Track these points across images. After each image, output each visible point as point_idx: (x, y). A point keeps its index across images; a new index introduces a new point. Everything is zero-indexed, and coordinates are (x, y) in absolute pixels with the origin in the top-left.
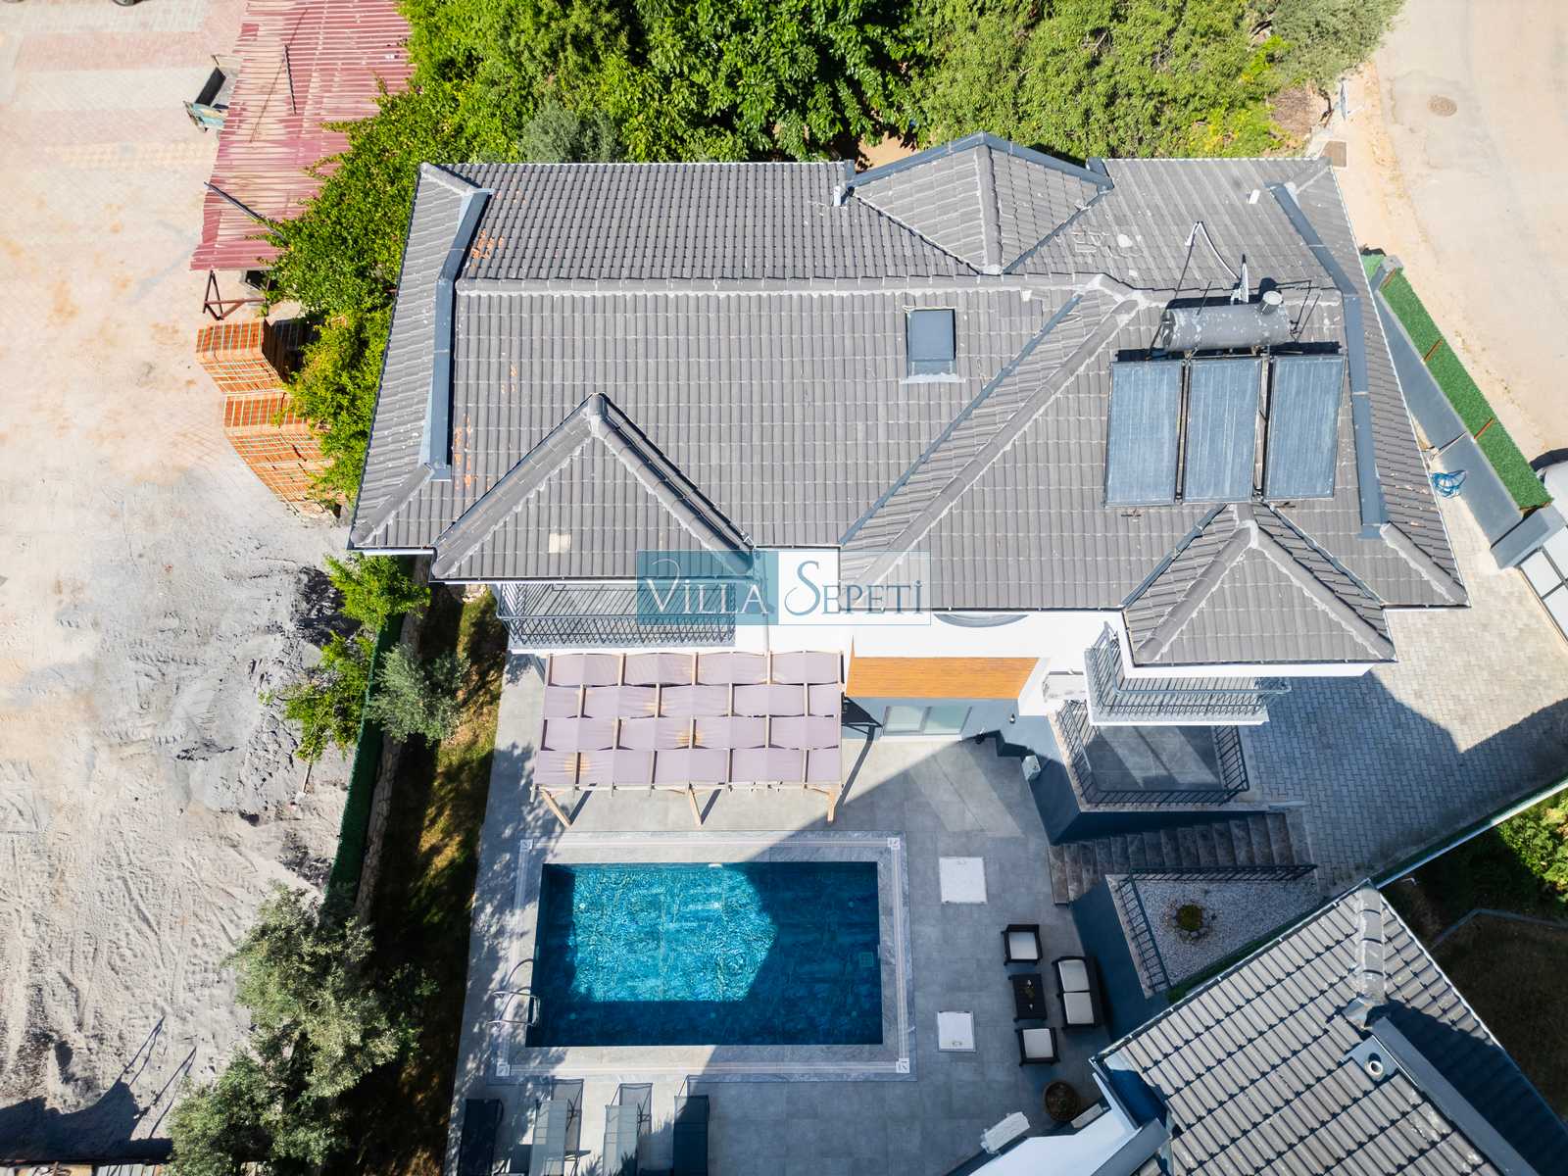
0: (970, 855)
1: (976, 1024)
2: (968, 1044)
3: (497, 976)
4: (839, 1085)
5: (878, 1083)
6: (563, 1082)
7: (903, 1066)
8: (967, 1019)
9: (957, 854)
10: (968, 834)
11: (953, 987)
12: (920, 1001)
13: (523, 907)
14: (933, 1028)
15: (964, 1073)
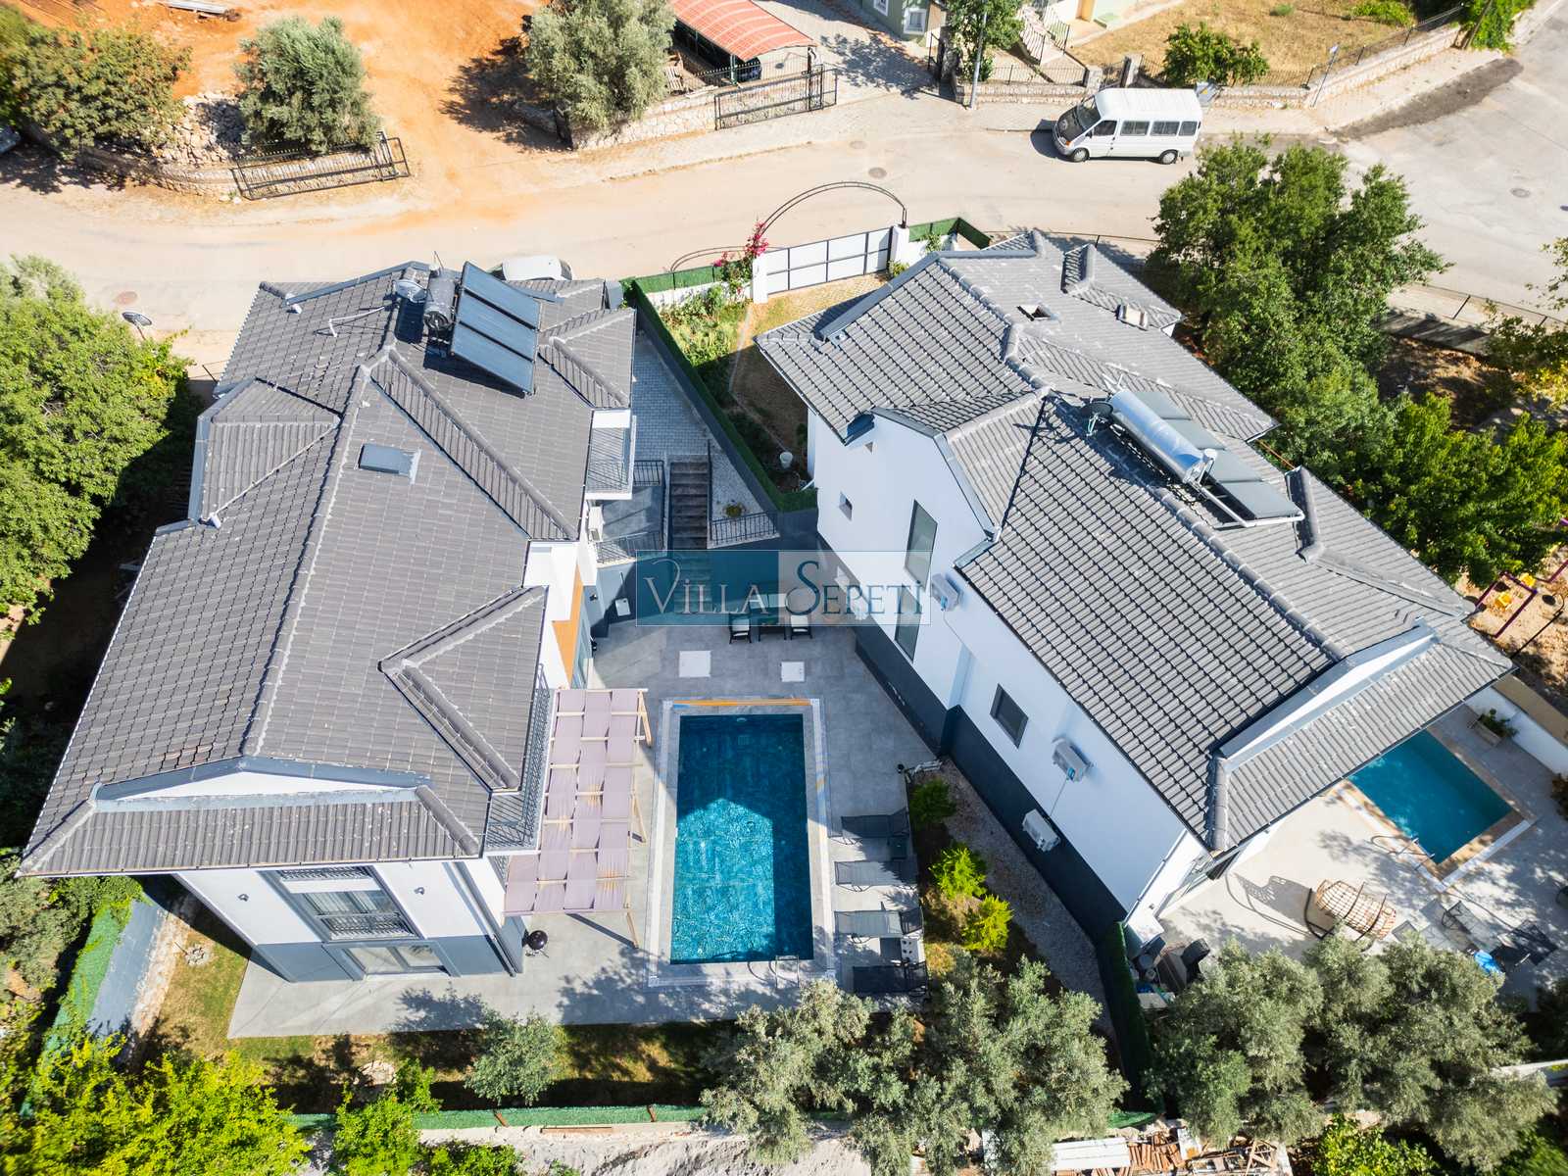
0: (678, 659)
1: (787, 660)
2: (801, 665)
3: (760, 989)
4: (828, 740)
5: (826, 718)
6: (837, 927)
7: (815, 703)
8: (785, 665)
9: (677, 666)
10: (664, 659)
11: (765, 672)
12: (775, 691)
13: (706, 976)
14: (791, 685)
15: (817, 669)
